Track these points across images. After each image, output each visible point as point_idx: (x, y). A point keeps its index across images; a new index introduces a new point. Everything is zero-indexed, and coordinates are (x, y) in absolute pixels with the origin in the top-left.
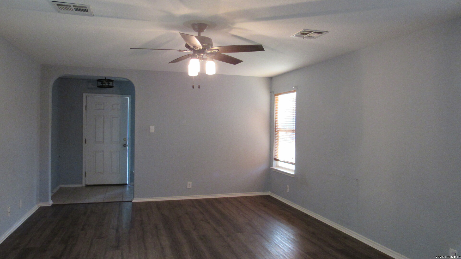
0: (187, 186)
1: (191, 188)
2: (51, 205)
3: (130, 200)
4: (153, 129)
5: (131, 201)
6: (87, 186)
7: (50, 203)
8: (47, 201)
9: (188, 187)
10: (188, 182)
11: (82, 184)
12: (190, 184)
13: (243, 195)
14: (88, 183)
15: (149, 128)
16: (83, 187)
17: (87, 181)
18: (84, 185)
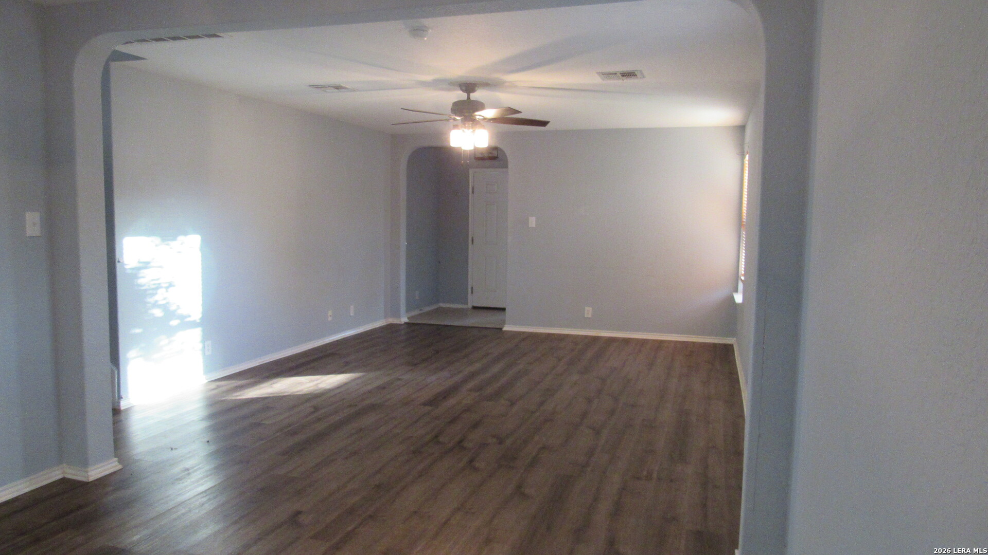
0: (584, 314)
1: (589, 318)
2: (403, 323)
3: (498, 327)
4: (532, 222)
5: (501, 329)
6: (474, 308)
7: (404, 320)
8: (399, 317)
9: (586, 316)
10: (587, 308)
11: (466, 303)
12: (588, 312)
13: (682, 338)
14: (476, 305)
15: (528, 220)
16: (468, 308)
17: (475, 300)
18: (470, 306)
